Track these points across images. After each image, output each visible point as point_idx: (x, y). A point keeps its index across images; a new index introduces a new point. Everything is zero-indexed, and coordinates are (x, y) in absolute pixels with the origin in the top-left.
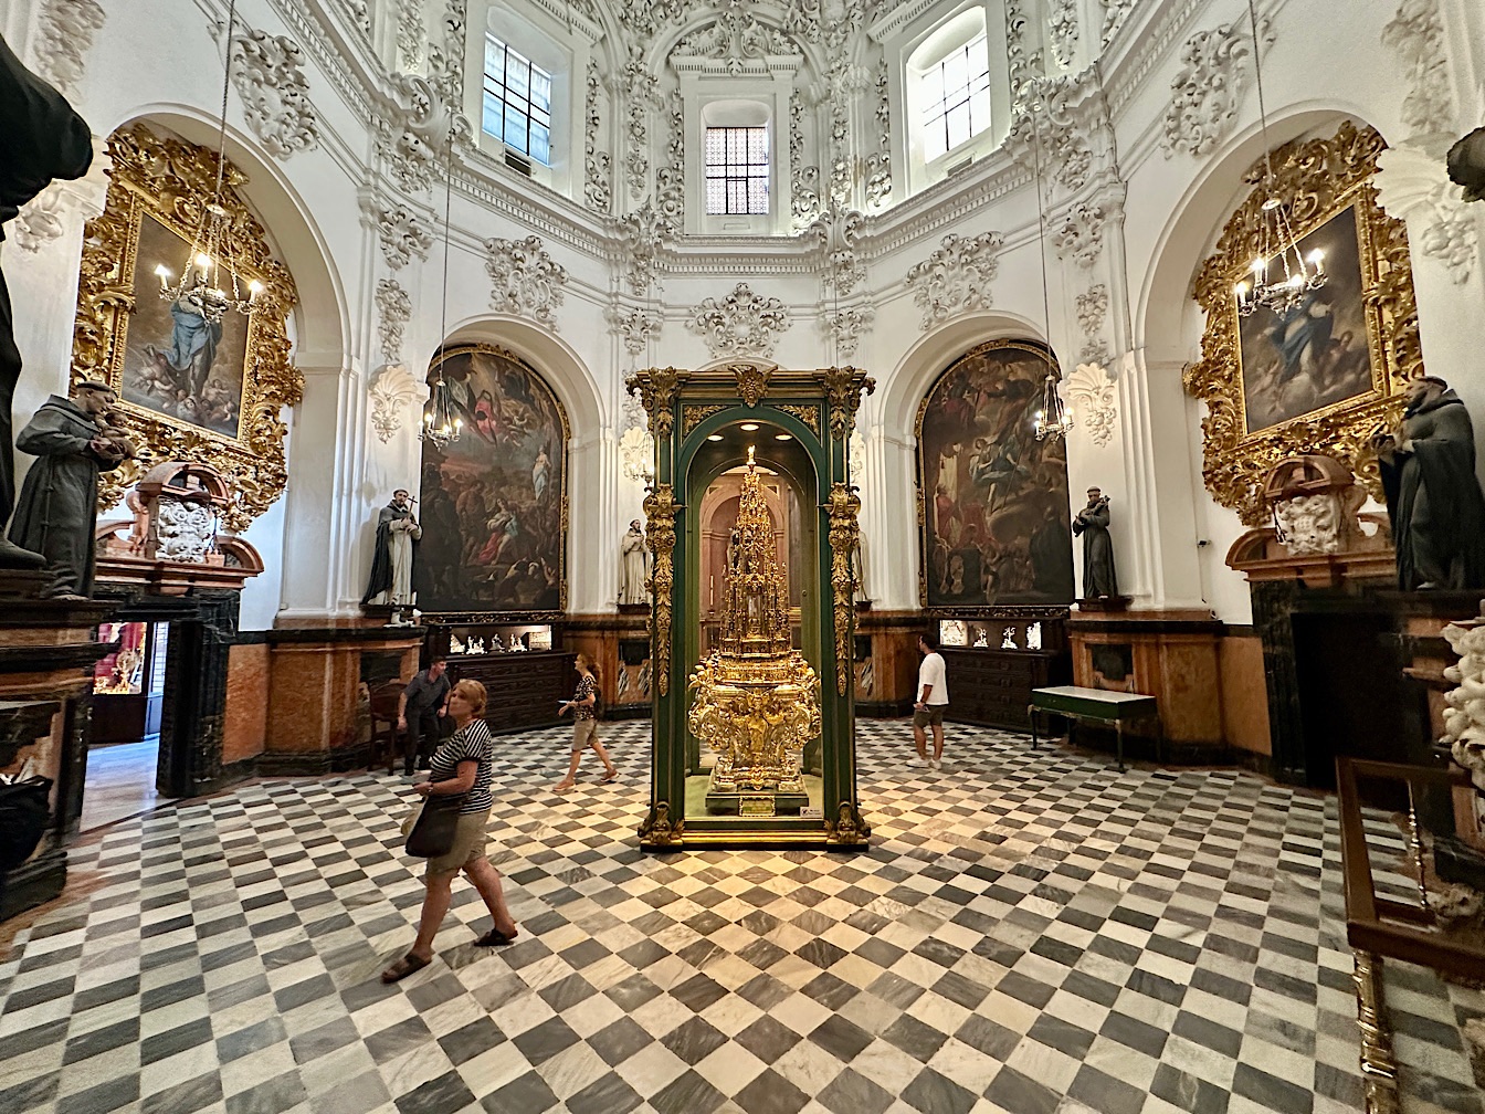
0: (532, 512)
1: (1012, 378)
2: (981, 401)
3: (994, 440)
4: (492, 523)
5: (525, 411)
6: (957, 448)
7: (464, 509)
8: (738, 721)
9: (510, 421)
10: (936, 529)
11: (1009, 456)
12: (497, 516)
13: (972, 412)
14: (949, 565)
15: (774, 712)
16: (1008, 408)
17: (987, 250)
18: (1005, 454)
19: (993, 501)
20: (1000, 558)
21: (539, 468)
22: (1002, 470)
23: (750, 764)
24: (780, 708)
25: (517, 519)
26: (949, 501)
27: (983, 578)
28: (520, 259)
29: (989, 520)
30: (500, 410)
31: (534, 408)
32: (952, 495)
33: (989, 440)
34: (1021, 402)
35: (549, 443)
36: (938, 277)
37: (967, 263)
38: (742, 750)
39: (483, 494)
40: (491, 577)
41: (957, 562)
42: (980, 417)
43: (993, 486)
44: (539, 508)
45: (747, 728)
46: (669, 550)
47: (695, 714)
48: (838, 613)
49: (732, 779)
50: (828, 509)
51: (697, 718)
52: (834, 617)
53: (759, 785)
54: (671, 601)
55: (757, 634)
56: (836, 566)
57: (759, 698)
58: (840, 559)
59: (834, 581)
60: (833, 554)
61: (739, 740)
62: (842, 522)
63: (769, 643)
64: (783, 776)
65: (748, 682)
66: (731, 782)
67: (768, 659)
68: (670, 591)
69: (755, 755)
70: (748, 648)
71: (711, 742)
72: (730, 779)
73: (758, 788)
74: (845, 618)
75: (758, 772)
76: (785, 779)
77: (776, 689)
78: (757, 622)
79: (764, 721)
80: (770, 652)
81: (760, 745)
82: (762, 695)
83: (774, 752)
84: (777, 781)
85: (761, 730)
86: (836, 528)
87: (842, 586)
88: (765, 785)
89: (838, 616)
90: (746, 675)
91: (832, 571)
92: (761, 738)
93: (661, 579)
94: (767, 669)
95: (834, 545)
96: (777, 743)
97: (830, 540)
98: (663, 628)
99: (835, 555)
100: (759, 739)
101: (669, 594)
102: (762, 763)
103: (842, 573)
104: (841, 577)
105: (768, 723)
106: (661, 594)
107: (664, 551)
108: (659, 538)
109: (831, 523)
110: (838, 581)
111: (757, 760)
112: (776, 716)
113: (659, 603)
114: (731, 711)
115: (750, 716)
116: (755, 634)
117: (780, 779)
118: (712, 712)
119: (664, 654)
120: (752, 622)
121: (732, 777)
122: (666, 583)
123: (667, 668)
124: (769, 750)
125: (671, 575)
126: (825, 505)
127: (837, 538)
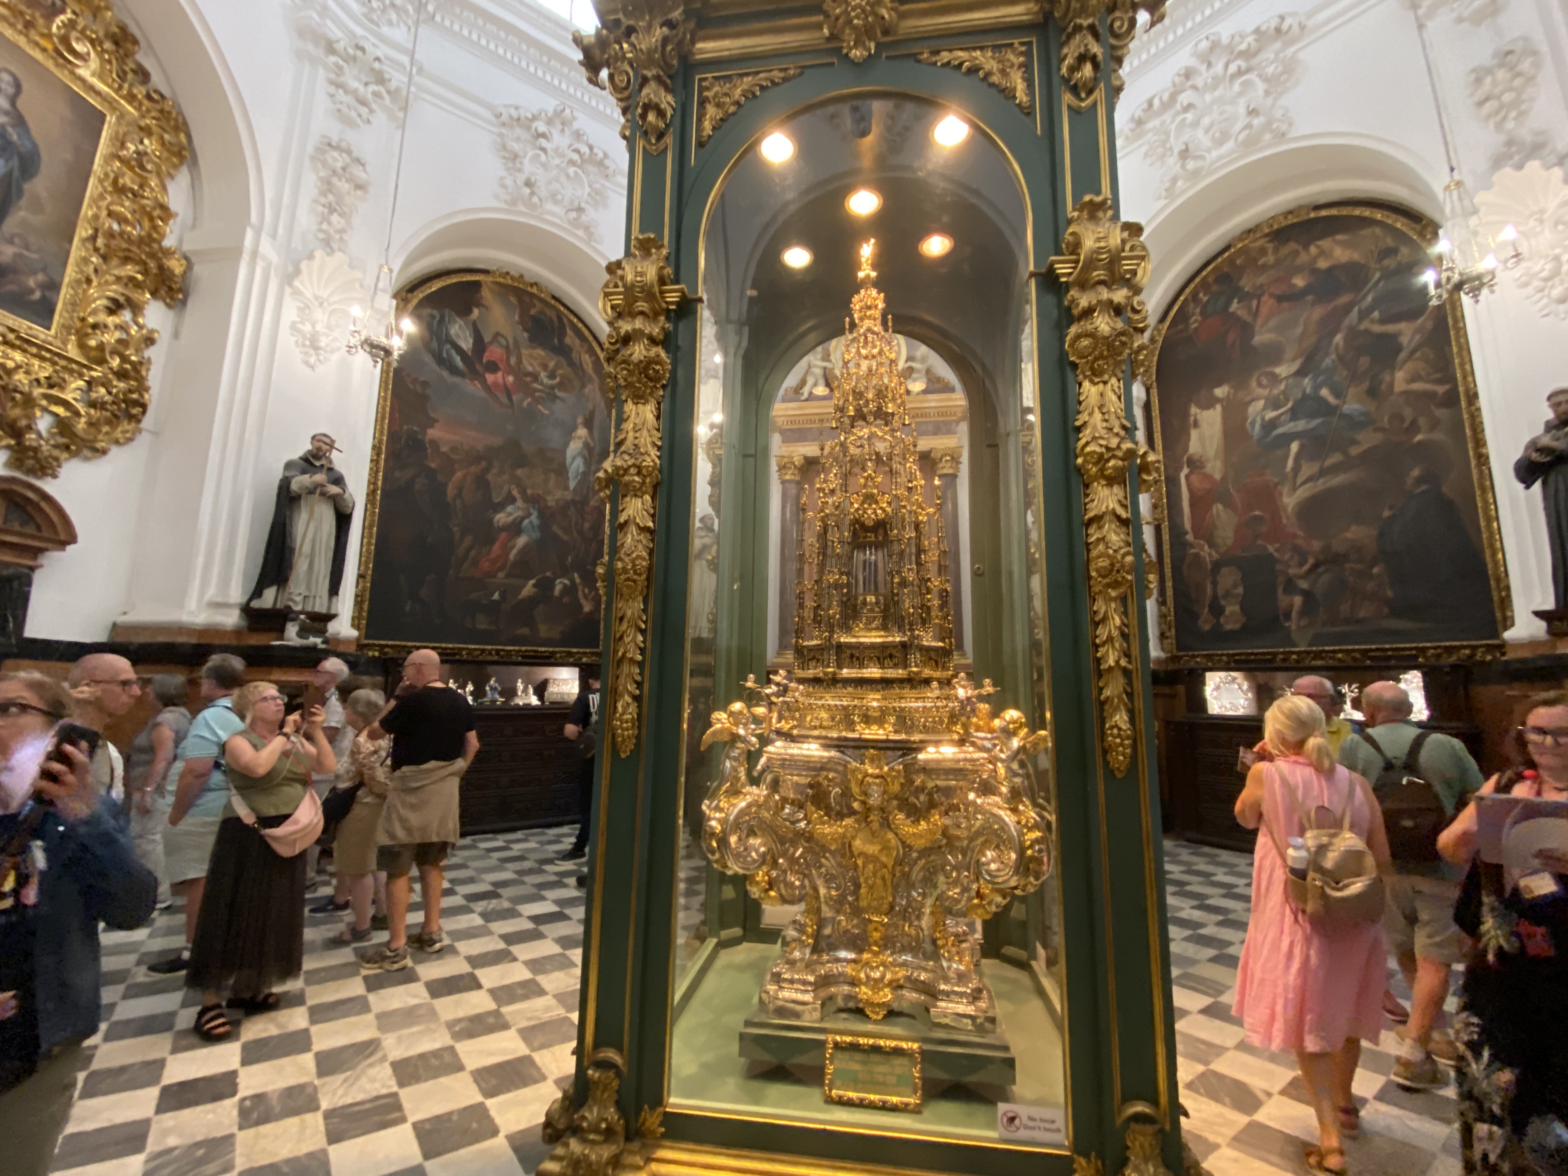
0: (564, 507)
1: (1323, 264)
2: (1264, 310)
3: (1295, 366)
4: (501, 518)
5: (558, 366)
6: (1220, 392)
7: (459, 495)
8: (828, 830)
9: (535, 377)
10: (1188, 525)
11: (1324, 392)
12: (510, 509)
13: (1247, 330)
14: (1215, 584)
15: (916, 814)
16: (1318, 312)
17: (1278, 45)
18: (1317, 388)
19: (1296, 469)
20: (1316, 566)
21: (575, 447)
22: (1312, 416)
23: (858, 943)
24: (932, 805)
25: (541, 515)
26: (1209, 477)
27: (1283, 600)
28: (543, 135)
29: (1290, 500)
30: (519, 361)
31: (571, 363)
32: (1215, 468)
33: (1282, 370)
34: (1344, 299)
35: (592, 414)
36: (1189, 107)
37: (1240, 73)
38: (838, 904)
39: (490, 477)
40: (496, 596)
41: (1229, 578)
42: (1262, 337)
43: (1295, 447)
44: (573, 502)
45: (851, 851)
46: (651, 394)
47: (718, 809)
48: (1098, 540)
49: (810, 983)
50: (1062, 269)
51: (719, 820)
52: (1089, 551)
53: (879, 1005)
54: (653, 516)
55: (877, 629)
56: (1091, 414)
57: (877, 777)
58: (1102, 395)
59: (1088, 449)
60: (1080, 385)
61: (829, 879)
62: (1105, 294)
63: (904, 645)
64: (942, 987)
65: (850, 735)
66: (806, 991)
67: (901, 681)
68: (650, 490)
69: (870, 921)
70: (852, 656)
71: (757, 883)
72: (805, 983)
73: (877, 1014)
74: (1122, 551)
75: (877, 967)
76: (947, 994)
77: (921, 756)
78: (877, 603)
79: (891, 835)
80: (905, 666)
81: (882, 898)
82: (886, 769)
83: (919, 918)
84: (928, 999)
85: (884, 859)
86: (1088, 312)
87: (1112, 463)
88: (895, 1006)
89: (1101, 547)
90: (846, 718)
91: (1079, 429)
92: (883, 879)
93: (626, 457)
94: (896, 705)
95: (1081, 357)
96: (924, 895)
97: (1072, 345)
98: (628, 579)
99: (1086, 384)
100: (879, 882)
101: (647, 497)
102: (887, 943)
103: (1110, 429)
104: (1108, 439)
105: (903, 843)
106: (628, 499)
107: (641, 397)
108: (624, 362)
109: (1073, 301)
110: (1098, 449)
111: (876, 935)
112: (923, 825)
113: (622, 520)
114: (810, 808)
115: (857, 821)
116: (871, 630)
117: (933, 994)
118: (759, 806)
119: (631, 647)
120: (864, 603)
121: (811, 979)
122: (639, 468)
123: (636, 682)
124: (905, 910)
125: (654, 452)
126: (1053, 258)
127: (1092, 335)
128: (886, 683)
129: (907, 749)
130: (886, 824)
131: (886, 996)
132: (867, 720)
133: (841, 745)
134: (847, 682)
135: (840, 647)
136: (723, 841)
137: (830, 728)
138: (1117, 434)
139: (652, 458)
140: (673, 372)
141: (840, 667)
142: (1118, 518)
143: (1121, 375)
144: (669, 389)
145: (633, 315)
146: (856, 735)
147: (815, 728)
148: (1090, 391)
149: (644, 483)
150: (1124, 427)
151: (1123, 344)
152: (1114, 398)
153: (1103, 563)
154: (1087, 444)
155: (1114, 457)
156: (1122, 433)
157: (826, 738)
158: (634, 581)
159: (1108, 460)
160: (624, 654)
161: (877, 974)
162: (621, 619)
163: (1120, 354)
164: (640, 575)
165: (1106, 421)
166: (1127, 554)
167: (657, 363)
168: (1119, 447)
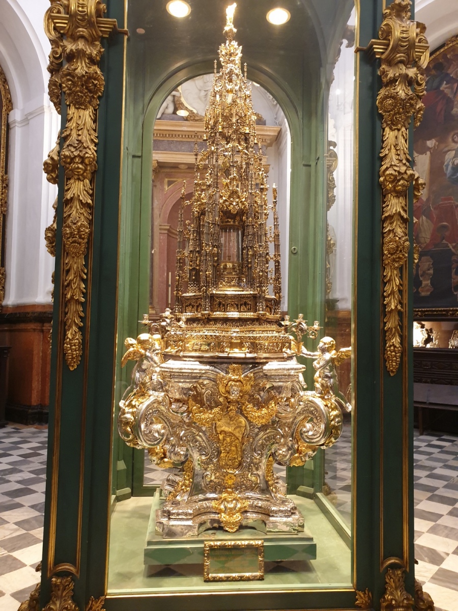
8: (203, 416)
14: (417, 267)
24: (269, 398)
38: (206, 464)
41: (426, 263)
45: (216, 431)
46: (90, 102)
47: (130, 405)
48: (390, 231)
49: (190, 514)
50: (378, 49)
51: (132, 413)
52: (383, 237)
53: (233, 524)
54: (91, 195)
55: (234, 286)
56: (389, 150)
57: (238, 381)
58: (396, 137)
59: (388, 172)
60: (384, 129)
61: (201, 450)
62: (403, 70)
63: (254, 297)
64: (273, 508)
65: (221, 355)
66: (188, 519)
67: (252, 321)
68: (89, 175)
69: (227, 473)
70: (220, 303)
71: (157, 454)
72: (186, 514)
73: (232, 528)
74: (403, 239)
75: (232, 501)
76: (276, 512)
77: (266, 367)
78: (234, 268)
79: (243, 420)
80: (255, 311)
81: (235, 458)
82: (242, 376)
83: (257, 469)
84: (264, 517)
85: (237, 435)
86: (393, 81)
87: (401, 182)
88: (244, 523)
89: (391, 235)
90: (218, 344)
91: (382, 159)
92: (236, 446)
93: (73, 149)
94: (251, 335)
95: (385, 111)
96: (262, 455)
97: (381, 103)
98: (74, 242)
99: (387, 129)
100: (233, 448)
101: (87, 181)
102: (238, 487)
103: (401, 161)
104: (399, 167)
105: (250, 422)
106: (72, 181)
107: (81, 104)
108: (69, 74)
109: (384, 72)
110: (393, 172)
111: (230, 482)
112: (264, 411)
113: (68, 197)
114: (191, 402)
115: (222, 410)
116: (230, 286)
117: (267, 513)
118: (159, 403)
119: (77, 292)
120: (225, 268)
121: (190, 511)
122: (83, 159)
123: (81, 317)
124: (250, 465)
125: (92, 147)
126: (373, 40)
127: (394, 97)
128: (241, 321)
129: (255, 363)
130: (241, 412)
131: (237, 517)
132: (232, 345)
133: (212, 362)
134: (216, 320)
135: (212, 297)
136: (136, 427)
137: (206, 351)
138: (405, 164)
139: (91, 152)
140: (106, 87)
141: (213, 311)
142: (402, 217)
143: (407, 126)
144: (103, 99)
145: (75, 38)
146: (225, 355)
147: (196, 351)
148: (390, 135)
149: (85, 170)
150: (408, 160)
151: (412, 105)
152: (403, 141)
153: (392, 245)
154: (387, 169)
155: (403, 178)
156: (408, 164)
157: (202, 357)
158: (79, 243)
159: (399, 181)
160: (72, 297)
161: (231, 506)
162: (68, 271)
163: (408, 112)
164: (83, 239)
165: (399, 155)
166: (407, 240)
167: (95, 79)
168: (405, 173)
